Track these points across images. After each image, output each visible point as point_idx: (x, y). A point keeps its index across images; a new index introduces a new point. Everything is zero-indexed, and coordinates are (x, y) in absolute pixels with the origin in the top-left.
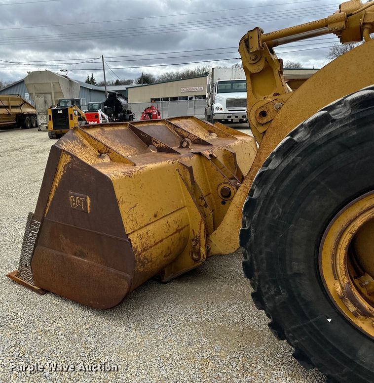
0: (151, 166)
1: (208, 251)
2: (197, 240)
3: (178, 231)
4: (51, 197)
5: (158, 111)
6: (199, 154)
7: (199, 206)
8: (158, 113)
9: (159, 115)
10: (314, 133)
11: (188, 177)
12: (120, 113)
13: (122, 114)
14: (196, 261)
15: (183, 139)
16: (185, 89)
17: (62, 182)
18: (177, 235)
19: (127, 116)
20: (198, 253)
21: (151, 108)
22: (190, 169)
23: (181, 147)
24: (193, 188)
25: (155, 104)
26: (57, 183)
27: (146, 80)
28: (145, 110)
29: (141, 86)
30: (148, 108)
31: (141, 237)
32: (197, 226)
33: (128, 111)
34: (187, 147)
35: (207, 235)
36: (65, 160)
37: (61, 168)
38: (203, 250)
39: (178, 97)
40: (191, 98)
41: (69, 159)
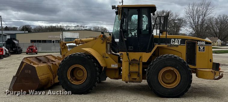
0: (42, 65)
1: (54, 82)
2: (52, 80)
3: (48, 78)
4: (20, 71)
5: (36, 48)
6: (52, 63)
7: (52, 73)
8: (36, 49)
9: (37, 50)
10: (65, 59)
11: (50, 68)
12: (14, 48)
13: (15, 49)
14: (51, 84)
15: (49, 60)
16: (50, 37)
17: (23, 68)
18: (47, 79)
19: (19, 50)
20: (52, 83)
21: (32, 46)
22: (50, 66)
23: (48, 62)
24: (51, 70)
25: (34, 44)
26: (22, 68)
27: (27, 29)
28: (29, 47)
29: (25, 33)
30: (30, 46)
31: (40, 77)
32: (52, 77)
33: (19, 47)
34: (50, 62)
35: (54, 79)
36: (25, 64)
37: (23, 66)
38: (53, 82)
39: (46, 40)
40: (53, 42)
41: (26, 64)
